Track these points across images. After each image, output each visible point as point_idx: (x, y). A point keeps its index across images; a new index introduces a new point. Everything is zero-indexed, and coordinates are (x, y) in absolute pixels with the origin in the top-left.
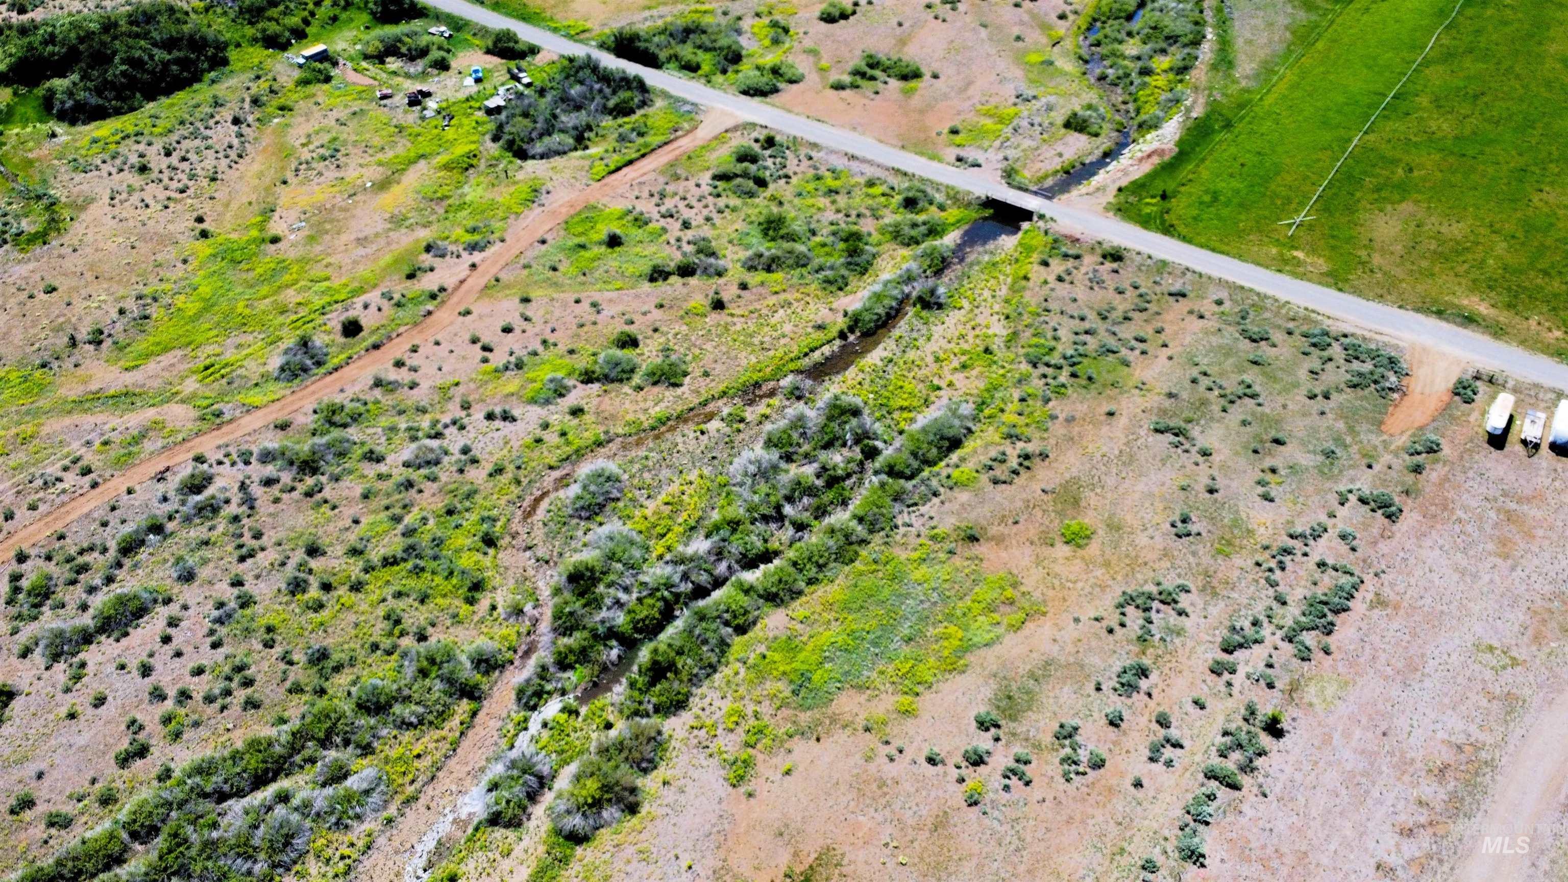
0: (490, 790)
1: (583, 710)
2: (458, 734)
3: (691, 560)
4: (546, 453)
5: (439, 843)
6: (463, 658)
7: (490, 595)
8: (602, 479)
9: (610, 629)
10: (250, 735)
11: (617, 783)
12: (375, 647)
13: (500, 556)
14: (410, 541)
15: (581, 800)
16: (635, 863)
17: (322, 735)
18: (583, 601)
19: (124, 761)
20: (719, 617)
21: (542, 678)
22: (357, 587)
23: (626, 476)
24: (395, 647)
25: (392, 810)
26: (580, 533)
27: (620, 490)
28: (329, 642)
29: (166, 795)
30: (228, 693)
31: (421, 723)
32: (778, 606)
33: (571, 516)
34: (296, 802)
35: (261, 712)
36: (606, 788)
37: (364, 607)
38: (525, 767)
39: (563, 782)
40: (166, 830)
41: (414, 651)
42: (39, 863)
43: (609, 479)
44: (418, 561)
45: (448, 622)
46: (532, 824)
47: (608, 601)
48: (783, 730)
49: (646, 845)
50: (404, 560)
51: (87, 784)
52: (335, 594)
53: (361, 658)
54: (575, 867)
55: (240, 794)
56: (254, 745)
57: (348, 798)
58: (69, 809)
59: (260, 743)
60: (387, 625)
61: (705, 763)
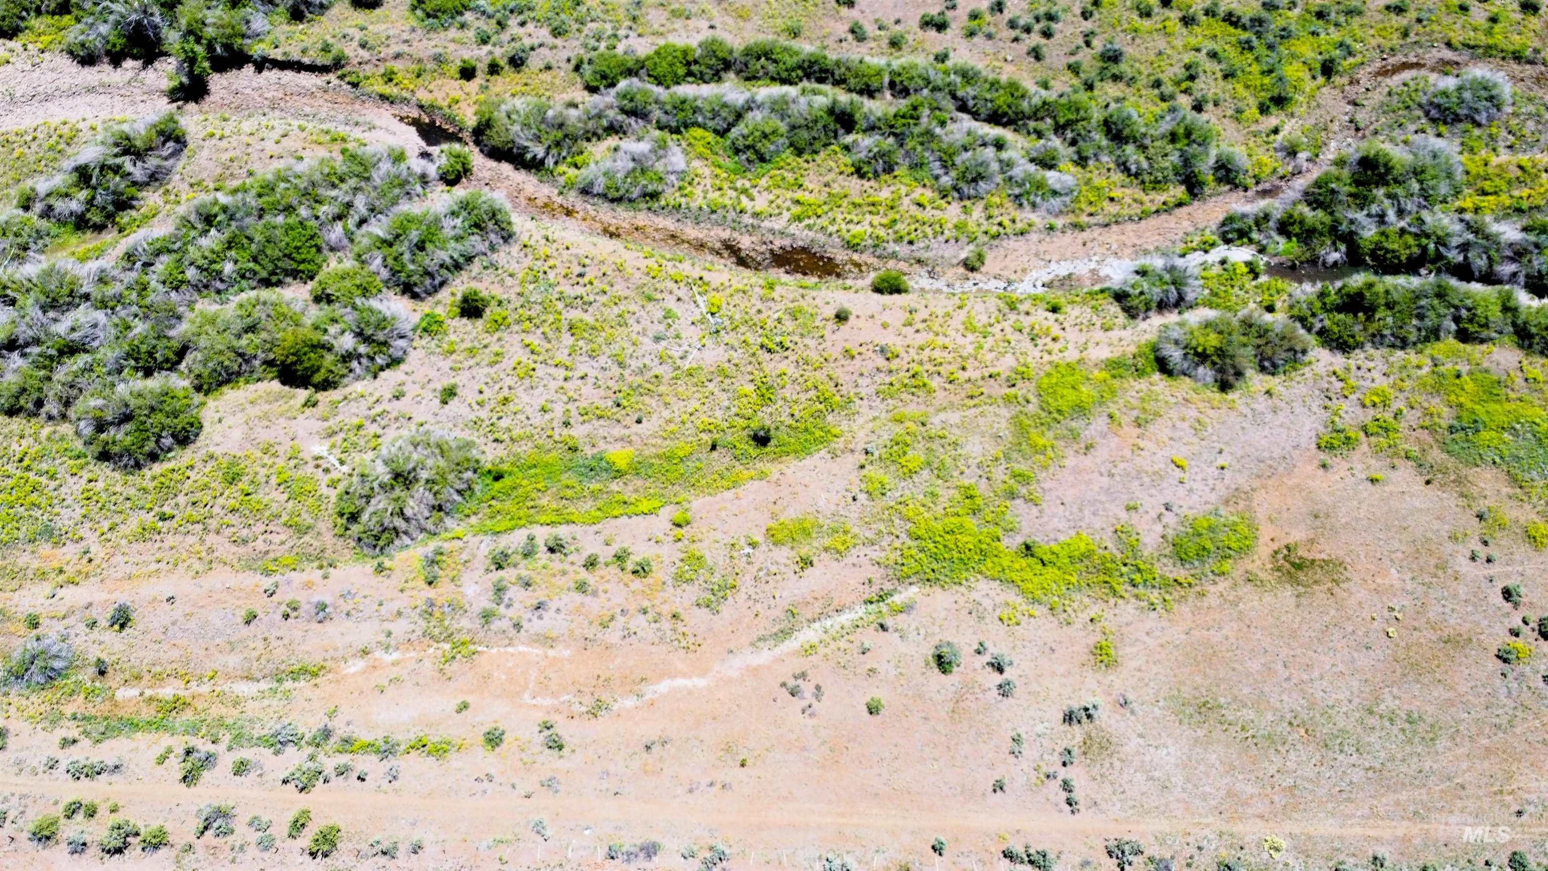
0: (1137, 272)
1: (1263, 279)
2: (1154, 209)
3: (1487, 237)
4: (1458, 26)
5: (1070, 275)
6: (1213, 152)
7: (1283, 117)
8: (1484, 94)
9: (1352, 233)
10: (1015, 77)
11: (1232, 357)
12: (1157, 84)
13: (1324, 90)
14: (1264, 14)
15: (1194, 343)
16: (1186, 425)
17: (1062, 121)
18: (1353, 190)
19: (927, 23)
20: (1457, 308)
21: (1257, 224)
22: (1188, 21)
23: (1510, 110)
24: (1172, 97)
25: (1059, 222)
26: (1412, 128)
27: (1490, 119)
28: (1129, 51)
29: (932, 73)
30: (1028, 30)
31: (1136, 175)
32: (1521, 347)
33: (1420, 106)
34: (1004, 155)
35: (1038, 65)
36: (1221, 352)
37: (1178, 43)
38: (1178, 280)
39: (1194, 317)
40: (913, 99)
41: (1182, 113)
42: (827, 53)
43: (1491, 98)
44: (1254, 38)
45: (1229, 112)
46: (1143, 325)
47: (1374, 209)
48: (1407, 447)
49: (1208, 420)
50: (1244, 28)
51: (892, 20)
52: (1167, 13)
53: (1139, 84)
54: (1142, 385)
55: (975, 116)
56: (1013, 88)
57: (1039, 185)
58: (870, 29)
59: (1017, 89)
60: (1182, 73)
61: (1315, 408)
